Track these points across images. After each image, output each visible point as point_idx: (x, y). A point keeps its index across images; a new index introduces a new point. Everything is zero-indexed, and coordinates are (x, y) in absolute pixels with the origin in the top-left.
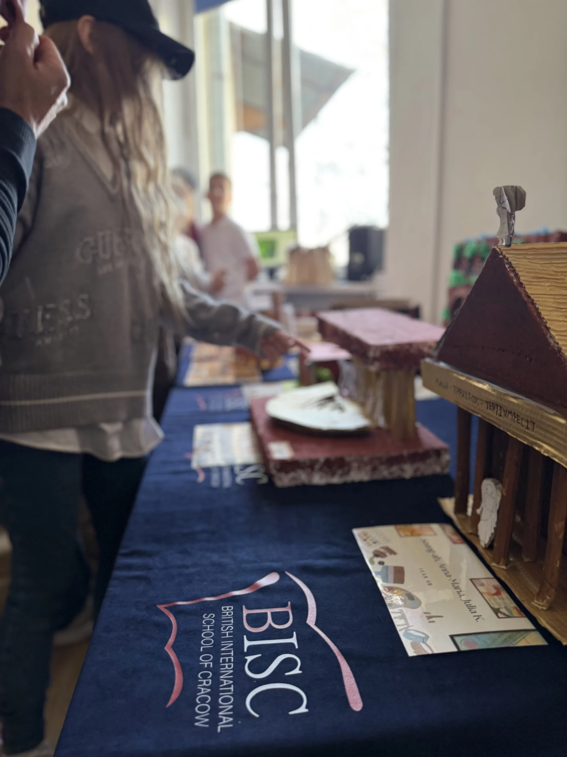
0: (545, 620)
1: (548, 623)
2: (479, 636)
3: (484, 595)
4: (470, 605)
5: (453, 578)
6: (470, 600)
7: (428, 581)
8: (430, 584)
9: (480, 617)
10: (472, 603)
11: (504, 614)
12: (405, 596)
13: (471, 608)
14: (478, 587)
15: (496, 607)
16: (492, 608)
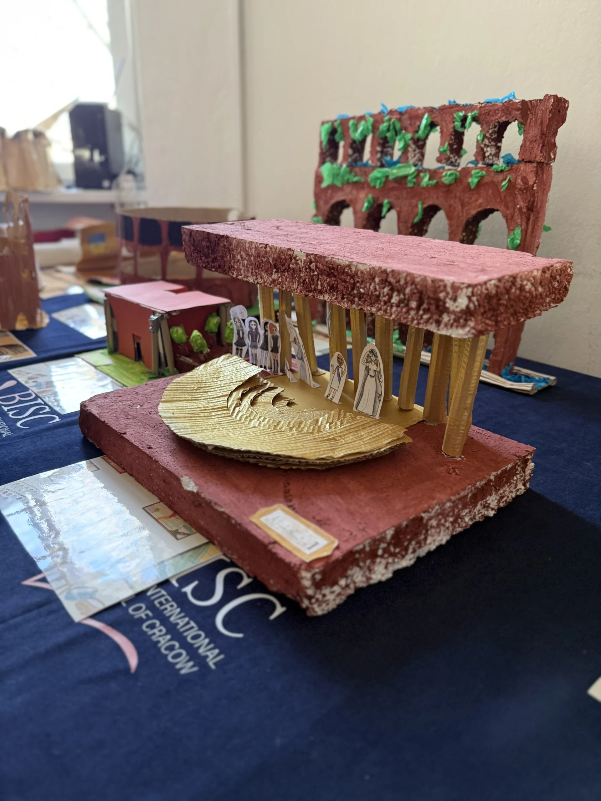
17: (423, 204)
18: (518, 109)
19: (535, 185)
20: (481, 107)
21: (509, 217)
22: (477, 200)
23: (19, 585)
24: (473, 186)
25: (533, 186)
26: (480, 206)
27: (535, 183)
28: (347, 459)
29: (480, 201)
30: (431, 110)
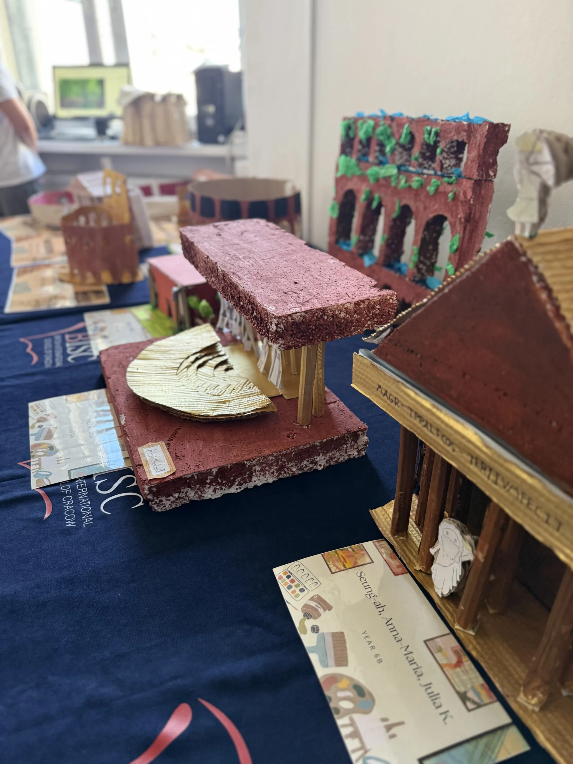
0: (543, 732)
1: (548, 740)
2: (453, 752)
3: (445, 669)
4: (432, 692)
5: (404, 643)
6: (431, 684)
7: (376, 656)
8: (380, 661)
9: (448, 714)
10: (435, 689)
11: (474, 702)
12: (354, 690)
13: (434, 697)
14: (436, 655)
15: (462, 689)
16: (458, 693)
17: (400, 201)
18: (465, 131)
19: (472, 200)
20: (442, 125)
21: (453, 224)
22: (434, 205)
23: (16, 464)
24: (431, 193)
25: (470, 201)
26: (435, 211)
27: (471, 198)
28: (218, 418)
29: (436, 207)
30: (411, 121)
